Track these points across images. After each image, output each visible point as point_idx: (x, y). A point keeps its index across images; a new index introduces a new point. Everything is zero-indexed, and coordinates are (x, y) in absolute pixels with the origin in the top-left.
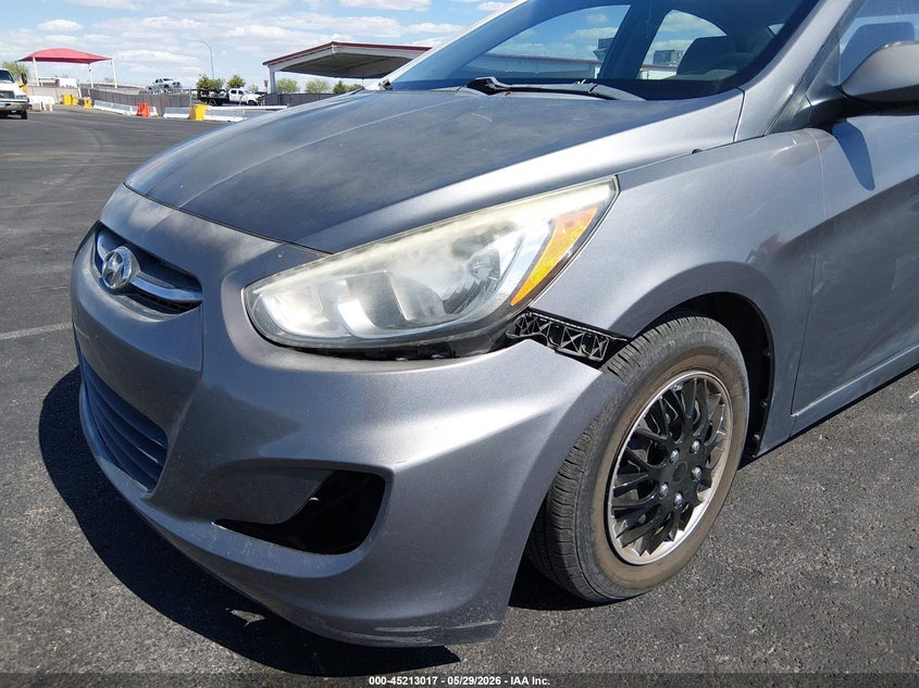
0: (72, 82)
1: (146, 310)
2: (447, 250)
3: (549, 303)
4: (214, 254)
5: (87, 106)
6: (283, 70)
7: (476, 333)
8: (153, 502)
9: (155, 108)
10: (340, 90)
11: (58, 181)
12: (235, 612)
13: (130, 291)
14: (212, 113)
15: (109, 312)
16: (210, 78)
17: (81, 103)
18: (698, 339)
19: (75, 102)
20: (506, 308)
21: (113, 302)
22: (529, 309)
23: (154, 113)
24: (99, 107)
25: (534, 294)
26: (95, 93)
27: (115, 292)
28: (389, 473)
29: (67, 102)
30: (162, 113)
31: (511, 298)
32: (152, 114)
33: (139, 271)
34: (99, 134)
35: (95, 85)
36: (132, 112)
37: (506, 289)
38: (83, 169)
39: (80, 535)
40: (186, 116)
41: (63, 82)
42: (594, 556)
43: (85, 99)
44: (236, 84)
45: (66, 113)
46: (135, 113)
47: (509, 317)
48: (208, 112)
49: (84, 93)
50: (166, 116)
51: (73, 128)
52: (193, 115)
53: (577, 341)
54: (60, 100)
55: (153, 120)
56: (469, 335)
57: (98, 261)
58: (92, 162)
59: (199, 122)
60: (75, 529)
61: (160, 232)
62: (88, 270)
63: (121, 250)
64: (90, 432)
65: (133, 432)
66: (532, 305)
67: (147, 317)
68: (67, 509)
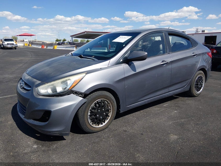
0: (27, 40)
1: (25, 91)
2: (60, 83)
3: (75, 89)
4: (33, 83)
5: (30, 46)
6: (74, 38)
7: (64, 93)
8: (24, 117)
9: (45, 46)
10: (88, 41)
11: (21, 65)
12: (39, 135)
13: (23, 88)
14: (58, 47)
15: (21, 91)
16: (59, 39)
17: (29, 45)
18: (102, 94)
19: (28, 45)
20: (68, 90)
21: (21, 90)
22: (71, 90)
23: (45, 47)
24: (33, 46)
25: (72, 88)
26: (32, 43)
27: (22, 88)
28: (51, 111)
29: (26, 45)
30: (47, 47)
31: (69, 89)
32: (45, 48)
33: (25, 85)
34: (32, 53)
35: (32, 41)
36: (40, 47)
37: (68, 88)
38: (27, 62)
39: (16, 125)
40: (53, 48)
41: (25, 40)
42: (86, 125)
43: (30, 44)
44: (64, 40)
45: (25, 48)
46: (41, 47)
47: (69, 91)
48: (57, 47)
49: (30, 43)
50: (48, 48)
51: (26, 52)
52: (54, 48)
53: (79, 94)
54: (24, 44)
55: (45, 49)
56: (63, 93)
57: (20, 84)
58: (29, 60)
59: (55, 49)
60: (15, 125)
61: (28, 80)
62: (19, 85)
63: (23, 82)
64: (18, 109)
65: (23, 108)
66: (72, 89)
67: (25, 92)
68: (14, 122)
